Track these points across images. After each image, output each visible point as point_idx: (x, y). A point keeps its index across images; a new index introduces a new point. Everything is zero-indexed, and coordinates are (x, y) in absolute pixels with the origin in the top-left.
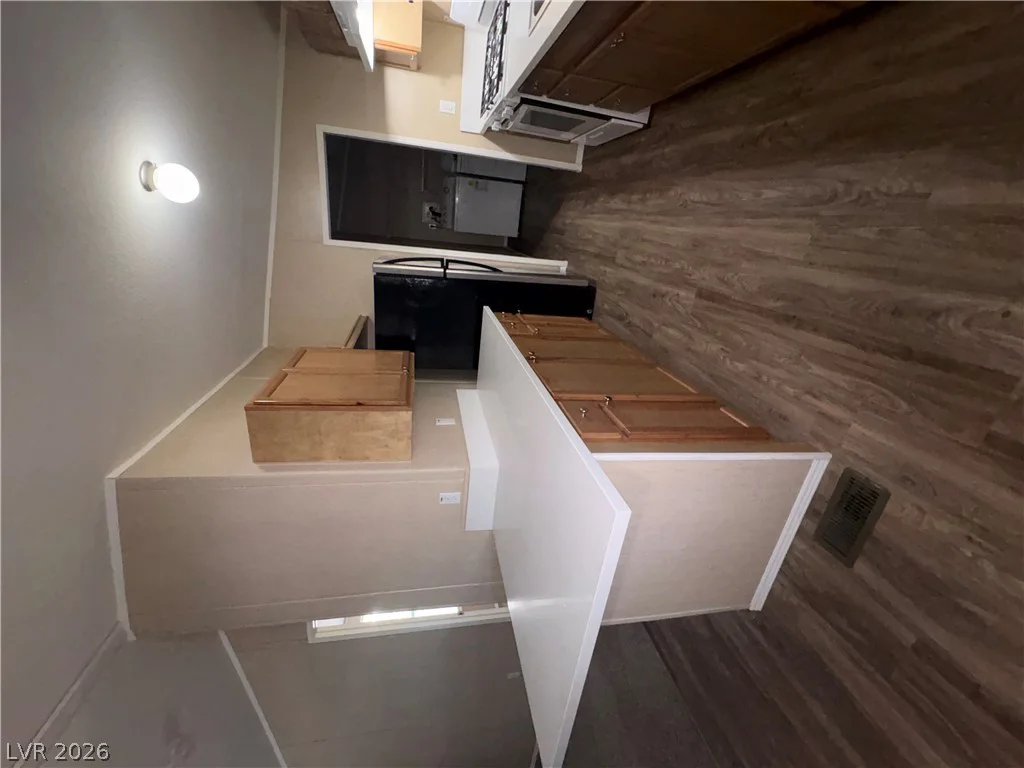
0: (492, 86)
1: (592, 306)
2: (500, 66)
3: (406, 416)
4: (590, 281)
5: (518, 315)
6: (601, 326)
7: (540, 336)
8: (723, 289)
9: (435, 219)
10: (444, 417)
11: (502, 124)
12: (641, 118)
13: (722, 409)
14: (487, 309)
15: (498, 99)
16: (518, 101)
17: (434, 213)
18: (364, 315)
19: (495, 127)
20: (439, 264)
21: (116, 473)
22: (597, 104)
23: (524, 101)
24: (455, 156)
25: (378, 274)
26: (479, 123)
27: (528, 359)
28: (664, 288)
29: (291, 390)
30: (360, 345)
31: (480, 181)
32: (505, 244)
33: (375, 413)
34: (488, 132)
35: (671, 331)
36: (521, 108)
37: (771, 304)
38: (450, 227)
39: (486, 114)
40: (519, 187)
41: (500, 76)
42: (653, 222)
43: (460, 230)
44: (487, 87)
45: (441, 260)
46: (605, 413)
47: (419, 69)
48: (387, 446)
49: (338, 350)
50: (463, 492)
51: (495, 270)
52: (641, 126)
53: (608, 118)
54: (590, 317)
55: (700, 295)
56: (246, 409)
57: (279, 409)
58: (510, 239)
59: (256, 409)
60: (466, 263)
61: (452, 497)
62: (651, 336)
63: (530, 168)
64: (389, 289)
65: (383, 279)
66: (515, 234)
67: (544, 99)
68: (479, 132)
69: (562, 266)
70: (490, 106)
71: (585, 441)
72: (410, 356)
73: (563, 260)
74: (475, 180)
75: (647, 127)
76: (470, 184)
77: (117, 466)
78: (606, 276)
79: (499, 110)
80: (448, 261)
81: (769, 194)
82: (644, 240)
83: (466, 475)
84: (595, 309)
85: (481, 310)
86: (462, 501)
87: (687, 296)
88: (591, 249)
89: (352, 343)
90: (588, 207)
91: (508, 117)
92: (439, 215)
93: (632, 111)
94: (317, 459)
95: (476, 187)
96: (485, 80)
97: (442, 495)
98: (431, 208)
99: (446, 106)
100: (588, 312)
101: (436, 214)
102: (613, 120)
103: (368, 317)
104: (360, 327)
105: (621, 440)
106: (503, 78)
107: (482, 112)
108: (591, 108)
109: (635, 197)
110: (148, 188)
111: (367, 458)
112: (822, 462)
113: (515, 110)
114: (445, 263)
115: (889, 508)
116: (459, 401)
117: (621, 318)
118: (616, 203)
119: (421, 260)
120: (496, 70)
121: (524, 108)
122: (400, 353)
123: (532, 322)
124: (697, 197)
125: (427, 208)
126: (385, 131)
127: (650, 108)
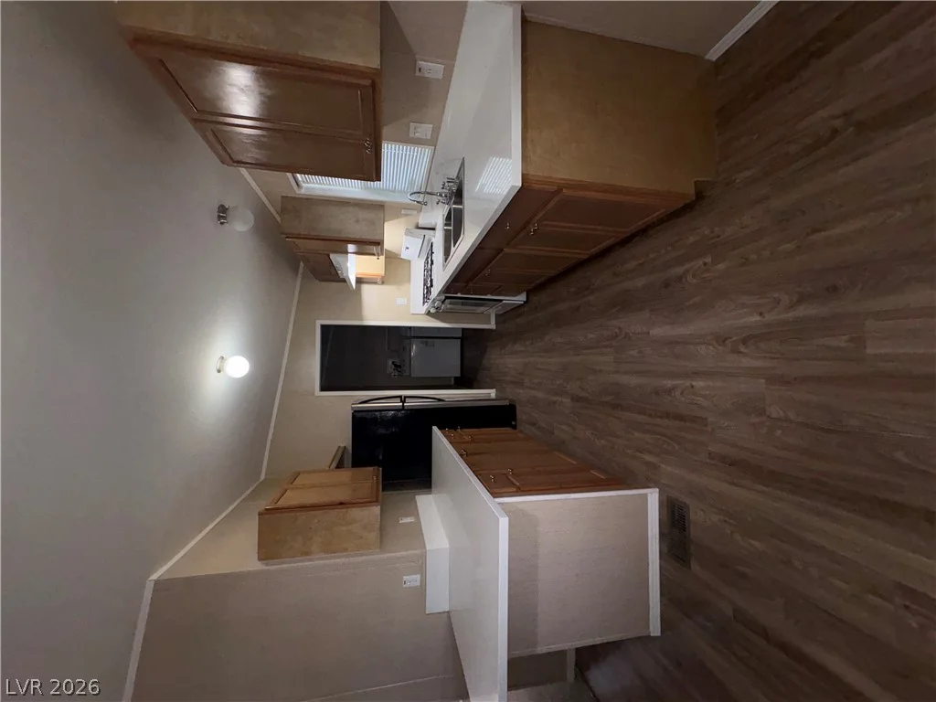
0: (428, 289)
1: (515, 420)
2: (431, 281)
3: (376, 510)
4: (511, 400)
5: (459, 430)
6: (521, 432)
7: (473, 441)
8: (584, 394)
9: (397, 370)
10: (407, 516)
11: (437, 309)
12: (522, 298)
13: (592, 472)
14: (435, 428)
15: (432, 297)
16: (444, 297)
17: (396, 366)
18: (342, 445)
19: (433, 311)
20: (399, 400)
21: (155, 577)
22: (492, 294)
23: (447, 298)
24: (410, 328)
25: (355, 411)
26: (423, 309)
27: (461, 455)
28: (555, 398)
29: (292, 498)
30: (340, 466)
31: (429, 340)
32: (452, 382)
33: (354, 509)
34: (428, 313)
35: (564, 427)
37: (607, 399)
38: (408, 374)
39: (426, 304)
40: (459, 341)
41: (432, 286)
42: (541, 357)
43: (415, 376)
44: (425, 290)
45: (400, 397)
46: (509, 479)
47: (383, 283)
48: (361, 538)
49: (324, 471)
50: (422, 575)
51: (439, 400)
52: (523, 302)
53: (501, 300)
54: (514, 427)
55: (573, 399)
56: (260, 514)
57: (282, 512)
58: (455, 378)
59: (266, 514)
60: (419, 397)
61: (412, 580)
62: (553, 433)
63: (463, 329)
64: (363, 423)
65: (358, 415)
66: (458, 375)
67: (459, 295)
68: (423, 313)
69: (492, 393)
70: (428, 301)
71: (491, 494)
72: (378, 470)
73: (492, 388)
74: (425, 340)
75: (527, 302)
76: (423, 342)
77: (155, 572)
78: (520, 395)
79: (434, 301)
80: (405, 397)
81: (591, 336)
82: (538, 369)
83: (423, 557)
84: (518, 421)
85: (431, 429)
86: (421, 582)
87: (567, 401)
88: (508, 378)
89: (334, 465)
90: (503, 351)
91: (439, 306)
92: (400, 366)
93: (516, 296)
94: (307, 554)
95: (426, 345)
96: (424, 286)
97: (405, 578)
98: (393, 363)
99: (401, 301)
100: (513, 423)
102: (504, 301)
103: (345, 447)
104: (340, 452)
105: (517, 491)
106: (434, 286)
107: (424, 303)
108: (489, 297)
109: (528, 343)
110: (219, 371)
111: (346, 550)
112: (654, 495)
113: (443, 302)
114: (403, 399)
115: (692, 516)
116: (418, 504)
117: (533, 424)
118: (518, 347)
119: (386, 399)
120: (429, 282)
121: (447, 301)
122: (371, 469)
123: (467, 434)
124: (559, 340)
125: (390, 363)
126: (361, 319)
127: (525, 293)
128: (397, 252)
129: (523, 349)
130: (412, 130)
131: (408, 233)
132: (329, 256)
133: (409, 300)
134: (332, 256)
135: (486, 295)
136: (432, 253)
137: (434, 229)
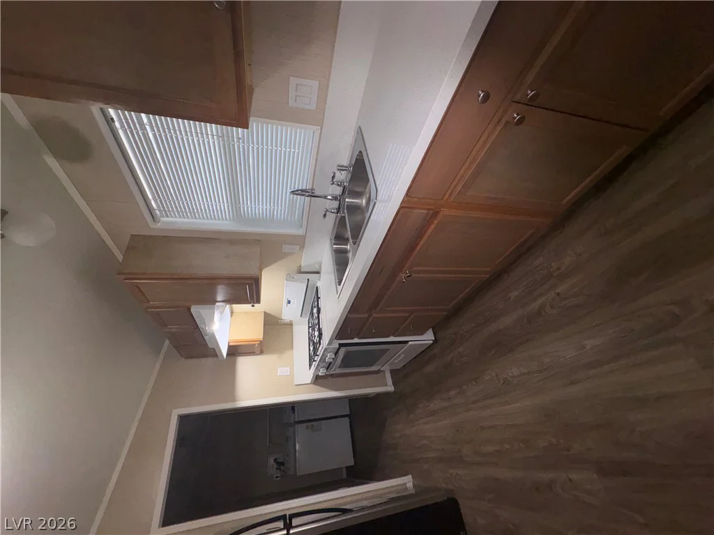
0: (314, 344)
2: (320, 330)
4: (445, 492)
9: (280, 470)
11: (327, 369)
15: (320, 352)
16: (338, 346)
17: (278, 464)
19: (322, 373)
20: (281, 524)
22: (395, 335)
23: (341, 345)
24: (293, 409)
26: (309, 375)
31: (314, 423)
32: (345, 476)
34: (317, 380)
36: (340, 352)
38: (293, 472)
39: (313, 366)
40: (346, 420)
41: (320, 336)
43: (301, 474)
44: (312, 348)
45: (284, 517)
47: (262, 352)
52: (431, 342)
53: (406, 342)
58: (348, 468)
66: (351, 463)
67: (356, 340)
68: (309, 382)
69: (407, 481)
70: (316, 359)
73: (406, 475)
74: (310, 424)
75: (435, 341)
76: (307, 428)
80: (291, 516)
82: (483, 428)
88: (431, 455)
91: (331, 360)
92: (282, 464)
96: (309, 345)
98: (275, 460)
99: (283, 371)
101: (280, 464)
102: (410, 343)
106: (323, 336)
107: (310, 365)
108: (391, 339)
109: (452, 393)
113: (336, 354)
114: (288, 520)
118: (436, 404)
120: (317, 333)
121: (343, 350)
124: (515, 372)
125: (272, 461)
126: (234, 400)
127: (431, 329)
128: (277, 316)
129: (446, 404)
130: (292, 94)
131: (290, 278)
132: (189, 309)
133: (292, 370)
134: (194, 309)
135: (388, 336)
136: (318, 298)
137: (318, 273)
